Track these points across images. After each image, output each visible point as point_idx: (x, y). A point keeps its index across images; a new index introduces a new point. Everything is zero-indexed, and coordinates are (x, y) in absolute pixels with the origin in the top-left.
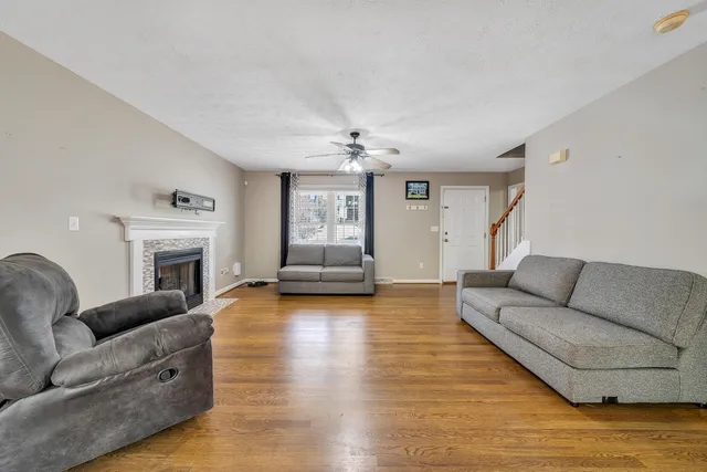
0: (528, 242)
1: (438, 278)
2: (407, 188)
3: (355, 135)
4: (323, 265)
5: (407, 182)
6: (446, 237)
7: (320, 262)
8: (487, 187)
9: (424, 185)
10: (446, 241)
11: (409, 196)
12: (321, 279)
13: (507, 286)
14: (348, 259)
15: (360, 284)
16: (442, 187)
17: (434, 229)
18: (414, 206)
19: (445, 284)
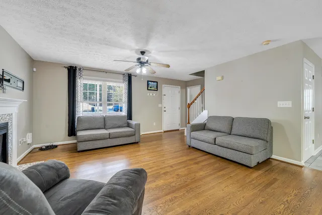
0: (207, 111)
1: (162, 129)
2: (148, 84)
3: (143, 53)
4: (105, 128)
5: (148, 81)
6: (165, 109)
7: (103, 127)
8: (180, 87)
9: (155, 83)
10: (165, 111)
11: (149, 89)
12: (110, 137)
13: (204, 129)
14: (120, 123)
15: (133, 137)
16: (163, 85)
17: (160, 105)
18: (151, 94)
19: (165, 132)
